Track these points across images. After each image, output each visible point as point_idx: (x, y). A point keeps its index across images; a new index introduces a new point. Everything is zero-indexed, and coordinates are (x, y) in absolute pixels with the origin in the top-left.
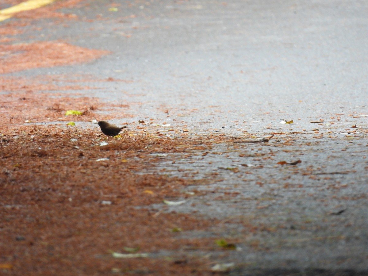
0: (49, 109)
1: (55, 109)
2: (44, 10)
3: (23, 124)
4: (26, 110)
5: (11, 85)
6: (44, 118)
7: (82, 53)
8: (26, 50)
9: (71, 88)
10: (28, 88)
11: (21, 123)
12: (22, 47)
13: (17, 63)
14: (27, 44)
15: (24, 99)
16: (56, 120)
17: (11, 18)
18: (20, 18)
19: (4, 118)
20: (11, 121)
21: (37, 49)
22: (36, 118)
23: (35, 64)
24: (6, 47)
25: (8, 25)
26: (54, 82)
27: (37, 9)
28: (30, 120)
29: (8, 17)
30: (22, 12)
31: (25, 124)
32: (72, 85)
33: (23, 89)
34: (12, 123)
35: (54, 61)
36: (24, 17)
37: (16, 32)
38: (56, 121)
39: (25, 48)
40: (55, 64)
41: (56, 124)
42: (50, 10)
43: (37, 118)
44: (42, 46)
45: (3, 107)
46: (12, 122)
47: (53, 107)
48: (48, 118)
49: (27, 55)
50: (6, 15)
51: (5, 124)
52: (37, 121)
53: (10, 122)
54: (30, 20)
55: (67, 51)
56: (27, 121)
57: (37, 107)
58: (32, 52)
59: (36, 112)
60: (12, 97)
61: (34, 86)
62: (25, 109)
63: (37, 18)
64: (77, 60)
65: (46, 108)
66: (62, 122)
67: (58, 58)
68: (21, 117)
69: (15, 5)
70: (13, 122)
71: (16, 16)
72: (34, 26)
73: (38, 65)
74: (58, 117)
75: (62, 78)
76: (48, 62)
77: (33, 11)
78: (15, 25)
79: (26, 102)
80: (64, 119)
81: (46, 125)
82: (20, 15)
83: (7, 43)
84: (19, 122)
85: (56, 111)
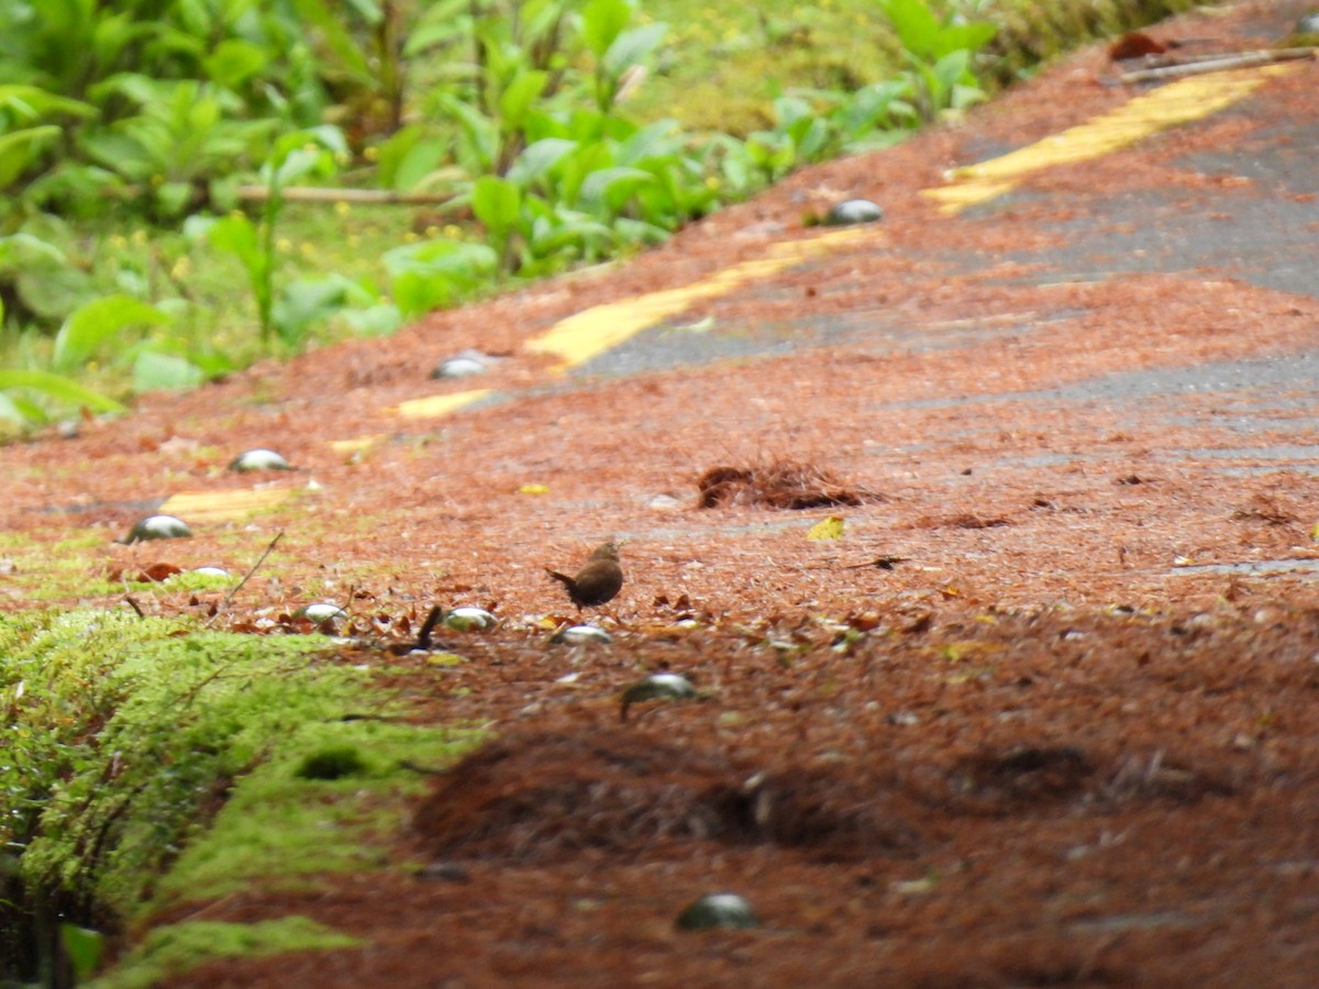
0: (1241, 516)
1: (1263, 517)
2: (1131, 161)
3: (1169, 572)
4: (1155, 521)
5: (1067, 432)
6: (1239, 549)
7: (1296, 313)
8: (1088, 306)
9: (1284, 438)
10: (1130, 440)
11: (1159, 566)
12: (1074, 295)
13: (1069, 353)
14: (1089, 285)
15: (1135, 481)
16: (1285, 556)
17: (1015, 193)
18: (1046, 190)
19: (1093, 549)
20: (1123, 561)
21: (1132, 301)
22: (1208, 549)
23: (1133, 355)
24: (1015, 294)
25: (1011, 217)
26: (1218, 419)
27: (1104, 158)
28: (1191, 555)
29: (1004, 188)
30: (1050, 169)
31: (1174, 569)
32: (1287, 427)
33: (1115, 446)
34: (1126, 568)
35: (1201, 344)
36: (1065, 186)
37: (1041, 240)
38: (1285, 559)
39: (1084, 298)
40: (1203, 353)
41: (1293, 571)
42: (1152, 161)
43: (1214, 548)
44: (1146, 290)
45: (1069, 512)
46: (1127, 564)
47: (1254, 510)
48: (1252, 547)
49: (1097, 324)
50: (995, 180)
51: (1104, 570)
52: (1216, 558)
53: (1119, 563)
54: (1086, 197)
55: (1237, 305)
56: (1181, 560)
57: (1194, 509)
58: (1112, 311)
59: (1195, 527)
60: (1084, 475)
61: (1150, 435)
62: (1150, 516)
63: (1111, 189)
64: (1282, 337)
65: (1231, 512)
66: (1306, 562)
67: (1211, 331)
68: (1155, 547)
69: (1020, 146)
70: (1132, 565)
71: (1031, 183)
72: (1103, 220)
73: (1145, 357)
74: (1290, 546)
75: (1241, 404)
76: (1176, 347)
77: (1090, 166)
78: (1034, 218)
79: (1145, 490)
80: (1311, 552)
81: (1254, 574)
82: (1044, 181)
83: (1016, 281)
84: (1152, 563)
85: (1267, 522)
